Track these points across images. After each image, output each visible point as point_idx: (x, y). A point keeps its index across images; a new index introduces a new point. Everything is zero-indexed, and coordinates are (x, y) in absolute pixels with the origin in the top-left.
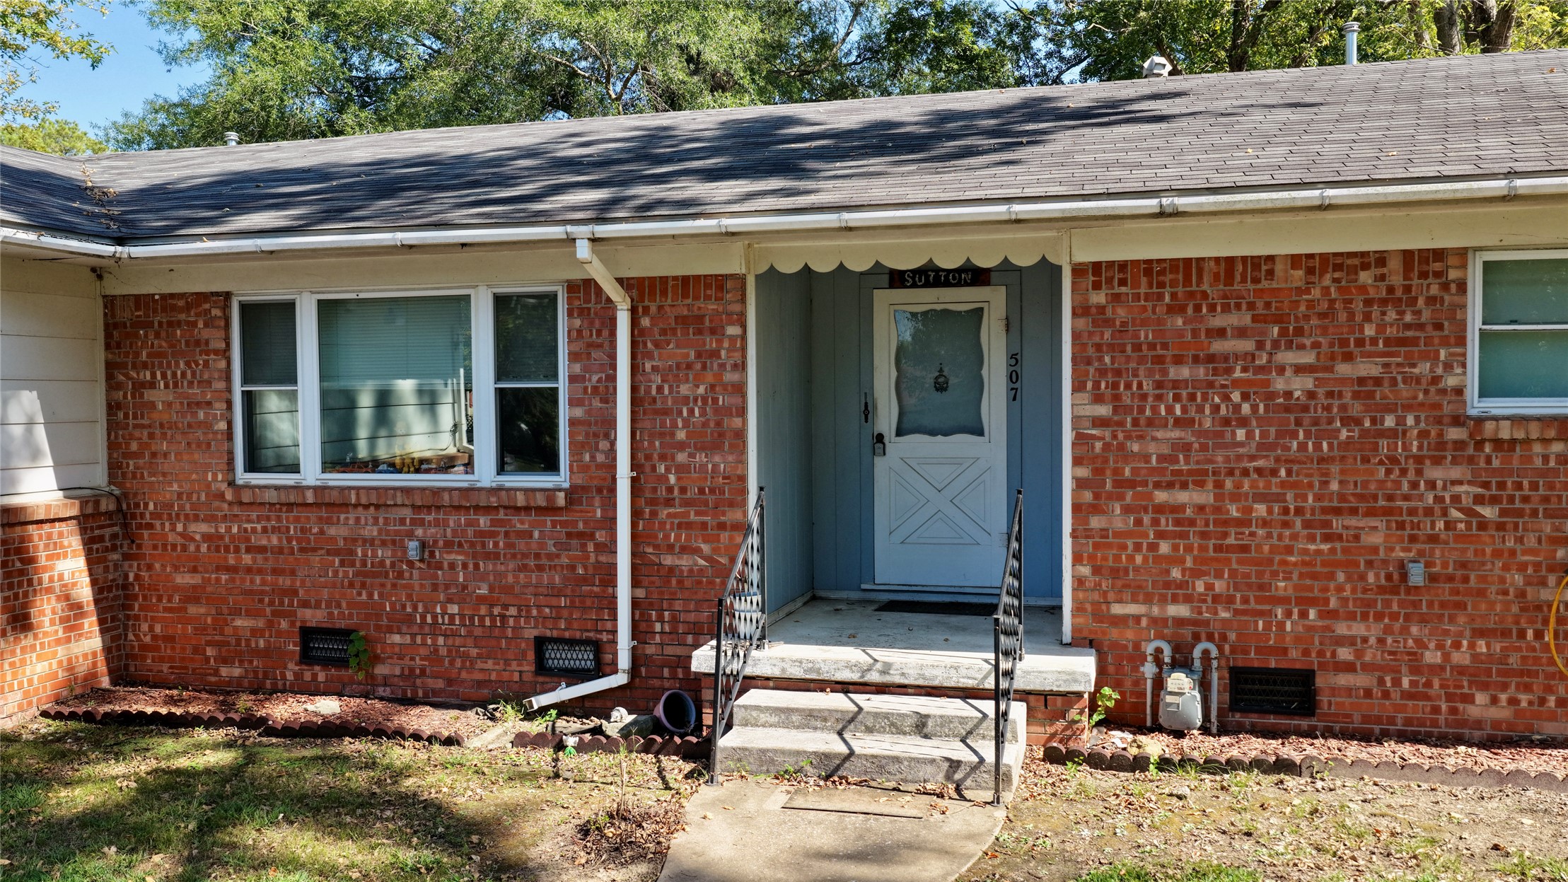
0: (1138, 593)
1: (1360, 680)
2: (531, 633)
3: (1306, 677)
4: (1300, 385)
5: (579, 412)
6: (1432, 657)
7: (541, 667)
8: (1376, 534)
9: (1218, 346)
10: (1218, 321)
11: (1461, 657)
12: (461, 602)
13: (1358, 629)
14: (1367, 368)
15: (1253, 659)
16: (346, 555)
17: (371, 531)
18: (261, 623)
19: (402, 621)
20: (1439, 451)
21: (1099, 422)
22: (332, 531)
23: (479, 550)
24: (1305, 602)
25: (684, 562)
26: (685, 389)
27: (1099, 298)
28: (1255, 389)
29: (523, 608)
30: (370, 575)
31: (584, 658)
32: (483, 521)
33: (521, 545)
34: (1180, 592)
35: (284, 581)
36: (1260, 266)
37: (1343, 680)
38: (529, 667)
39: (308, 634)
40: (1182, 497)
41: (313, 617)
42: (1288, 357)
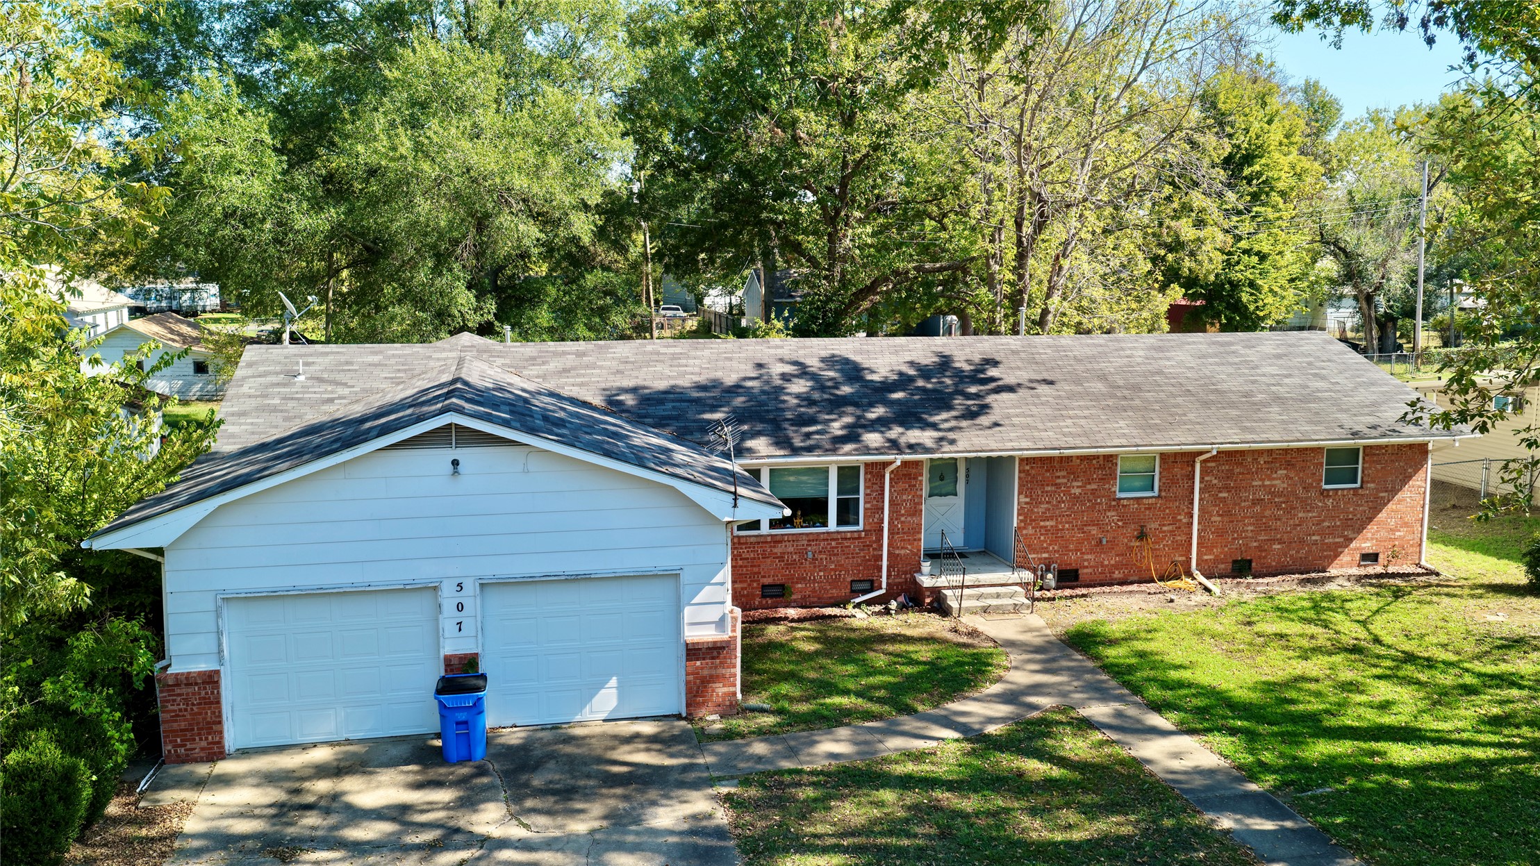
0: (1035, 551)
1: (1089, 570)
2: (849, 579)
3: (1077, 571)
4: (1078, 491)
5: (868, 506)
6: (1106, 563)
7: (852, 591)
8: (1094, 531)
9: (1058, 481)
10: (1058, 474)
11: (1113, 562)
12: (824, 570)
13: (1089, 557)
14: (1094, 486)
15: (1064, 567)
16: (781, 558)
17: (791, 549)
18: (745, 585)
19: (802, 579)
20: (1110, 508)
21: (1027, 503)
22: (775, 550)
23: (832, 553)
24: (1077, 550)
25: (902, 552)
26: (904, 497)
27: (1027, 468)
28: (1067, 493)
29: (847, 571)
30: (789, 565)
31: (866, 586)
32: (833, 543)
33: (846, 550)
34: (1045, 550)
35: (756, 570)
36: (1069, 458)
37: (1086, 571)
38: (848, 591)
39: (764, 587)
40: (1048, 523)
41: (767, 581)
42: (1075, 484)
